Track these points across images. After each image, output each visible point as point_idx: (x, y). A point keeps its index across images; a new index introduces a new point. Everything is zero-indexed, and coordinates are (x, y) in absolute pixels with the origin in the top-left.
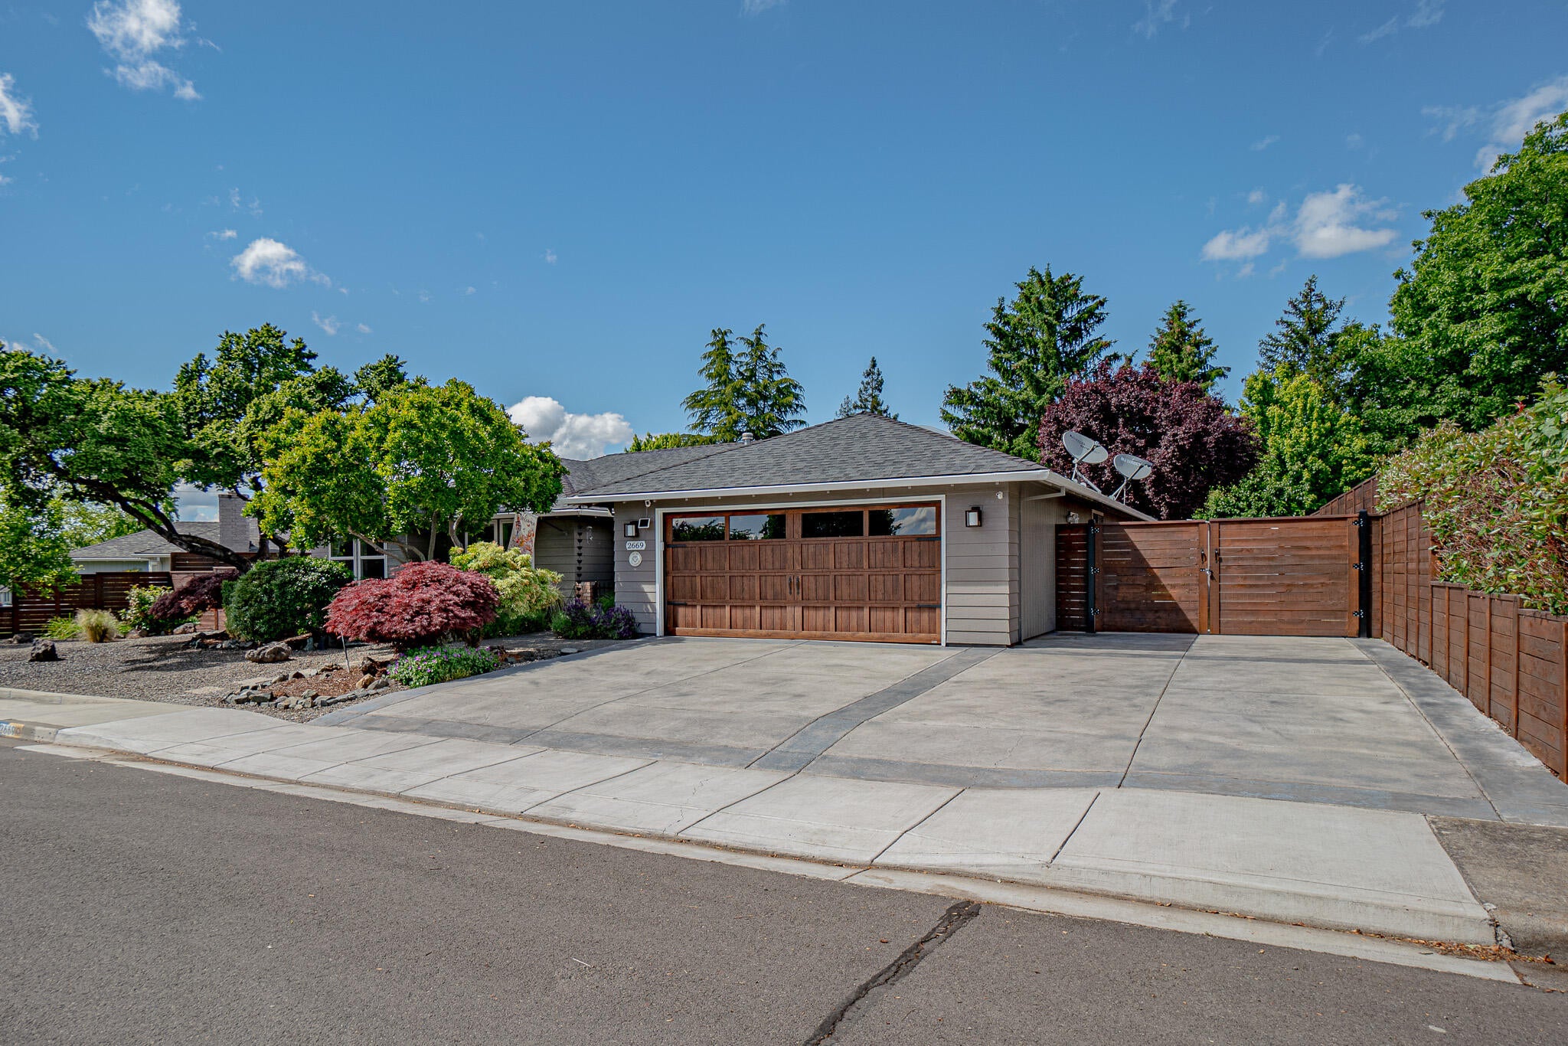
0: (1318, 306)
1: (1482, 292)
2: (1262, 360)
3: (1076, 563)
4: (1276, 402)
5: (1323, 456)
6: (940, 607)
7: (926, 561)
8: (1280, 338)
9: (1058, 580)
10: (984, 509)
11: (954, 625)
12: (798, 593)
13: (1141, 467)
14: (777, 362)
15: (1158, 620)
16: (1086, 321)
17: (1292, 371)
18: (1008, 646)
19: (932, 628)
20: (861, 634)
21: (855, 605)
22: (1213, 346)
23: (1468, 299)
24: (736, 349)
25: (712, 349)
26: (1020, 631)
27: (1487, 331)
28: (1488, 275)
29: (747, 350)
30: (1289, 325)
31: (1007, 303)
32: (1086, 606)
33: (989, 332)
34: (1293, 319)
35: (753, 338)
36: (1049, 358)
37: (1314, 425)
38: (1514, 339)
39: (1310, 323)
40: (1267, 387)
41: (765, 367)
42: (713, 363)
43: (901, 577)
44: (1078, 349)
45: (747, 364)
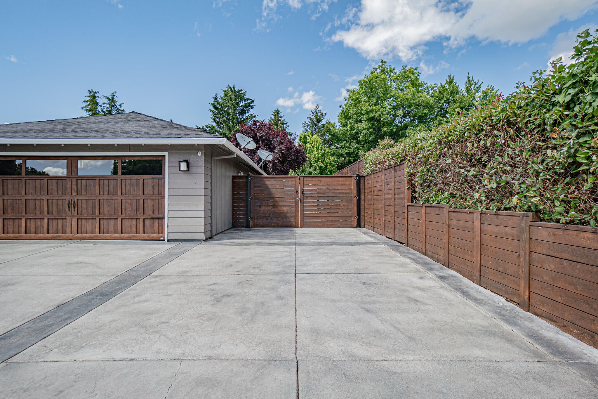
0: (319, 114)
1: (363, 115)
2: (303, 130)
3: (242, 195)
4: (309, 143)
5: (323, 162)
6: (164, 218)
7: (156, 191)
8: (308, 123)
9: (233, 203)
10: (190, 161)
11: (172, 229)
12: (75, 210)
13: (269, 155)
14: (122, 109)
15: (278, 222)
16: (247, 107)
17: (312, 134)
18: (204, 240)
19: (160, 231)
20: (116, 235)
21: (112, 217)
22: (287, 125)
23: (359, 116)
24: (101, 101)
25: (89, 98)
26: (211, 231)
27: (364, 127)
28: (364, 109)
29: (107, 101)
30: (311, 119)
31: (219, 97)
32: (247, 215)
33: (212, 106)
34: (312, 117)
35: (110, 97)
36: (234, 119)
37: (320, 151)
38: (371, 130)
39: (317, 119)
40: (305, 138)
41: (116, 110)
42: (89, 105)
43: (142, 201)
44: (244, 117)
45: (107, 108)
